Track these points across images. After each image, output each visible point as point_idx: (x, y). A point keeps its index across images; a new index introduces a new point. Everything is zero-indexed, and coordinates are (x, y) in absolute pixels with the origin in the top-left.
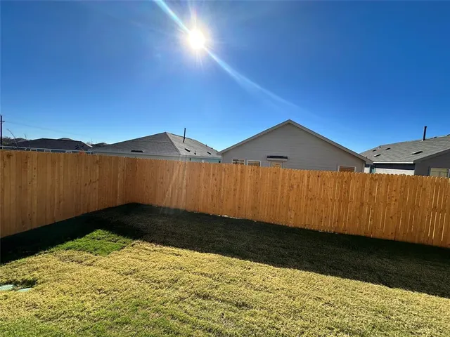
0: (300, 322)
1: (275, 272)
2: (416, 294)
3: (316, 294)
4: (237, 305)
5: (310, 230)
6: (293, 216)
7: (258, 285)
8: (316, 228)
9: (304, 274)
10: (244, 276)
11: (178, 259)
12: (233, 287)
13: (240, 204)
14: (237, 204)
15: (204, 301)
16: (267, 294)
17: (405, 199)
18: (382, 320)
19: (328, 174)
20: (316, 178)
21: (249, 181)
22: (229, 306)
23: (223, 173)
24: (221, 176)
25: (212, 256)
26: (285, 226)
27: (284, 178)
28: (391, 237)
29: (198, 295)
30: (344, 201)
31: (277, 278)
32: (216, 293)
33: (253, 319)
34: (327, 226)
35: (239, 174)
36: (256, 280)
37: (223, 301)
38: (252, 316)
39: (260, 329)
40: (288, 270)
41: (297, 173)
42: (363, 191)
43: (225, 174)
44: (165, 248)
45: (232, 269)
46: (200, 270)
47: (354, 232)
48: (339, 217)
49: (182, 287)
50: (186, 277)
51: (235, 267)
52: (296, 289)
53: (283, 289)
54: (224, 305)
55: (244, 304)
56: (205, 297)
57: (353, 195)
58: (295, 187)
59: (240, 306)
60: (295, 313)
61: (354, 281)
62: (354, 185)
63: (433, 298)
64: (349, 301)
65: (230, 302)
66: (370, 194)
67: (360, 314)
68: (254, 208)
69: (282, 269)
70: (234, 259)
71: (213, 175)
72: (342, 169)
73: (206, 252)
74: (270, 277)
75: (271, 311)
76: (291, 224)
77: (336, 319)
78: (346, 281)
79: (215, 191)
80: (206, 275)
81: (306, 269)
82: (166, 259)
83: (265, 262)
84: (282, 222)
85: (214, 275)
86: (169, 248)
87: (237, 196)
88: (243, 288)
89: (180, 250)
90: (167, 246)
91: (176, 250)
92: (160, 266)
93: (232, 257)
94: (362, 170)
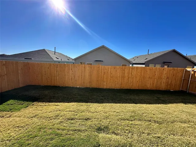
0: (108, 120)
1: (99, 105)
2: (143, 105)
3: (114, 110)
4: (85, 120)
5: (112, 89)
6: (105, 84)
7: (93, 111)
8: (114, 88)
9: (110, 104)
10: (88, 109)
11: (58, 107)
12: (83, 114)
13: (84, 81)
14: (83, 81)
15: (71, 121)
16: (97, 114)
17: (141, 75)
18: (133, 114)
19: (118, 67)
20: (113, 69)
21: (88, 71)
22: (82, 120)
23: (76, 68)
24: (75, 69)
25: (73, 103)
26: (103, 88)
27: (102, 70)
28: (137, 88)
29: (69, 119)
30: (123, 77)
31: (100, 108)
32: (76, 117)
33: (92, 123)
34: (118, 87)
35: (83, 68)
36: (92, 109)
37: (80, 119)
38: (91, 122)
39: (95, 125)
40: (104, 104)
41: (107, 67)
42: (129, 73)
43: (77, 69)
44: (51, 103)
45: (82, 107)
46: (68, 110)
47: (126, 88)
48: (121, 83)
49: (61, 118)
50: (62, 113)
51: (83, 106)
52: (107, 110)
53: (102, 111)
54: (80, 121)
55: (88, 119)
56: (72, 119)
57: (126, 75)
58: (106, 73)
59: (87, 120)
60: (107, 118)
61: (126, 104)
62: (126, 71)
63: (147, 105)
64: (124, 110)
65: (83, 119)
66: (131, 74)
67: (127, 114)
68: (90, 82)
69: (102, 104)
70: (83, 103)
71: (71, 69)
72: (123, 65)
73: (70, 102)
74: (98, 107)
75: (98, 119)
76: (105, 87)
77: (120, 117)
78: (124, 105)
79: (73, 77)
80: (71, 111)
81: (110, 103)
82: (52, 108)
83: (95, 102)
84: (101, 87)
85: (75, 110)
86: (53, 103)
87: (83, 78)
88: (87, 113)
89: (58, 103)
90: (51, 102)
91: (56, 104)
92: (49, 111)
93: (82, 103)
94: (129, 66)
